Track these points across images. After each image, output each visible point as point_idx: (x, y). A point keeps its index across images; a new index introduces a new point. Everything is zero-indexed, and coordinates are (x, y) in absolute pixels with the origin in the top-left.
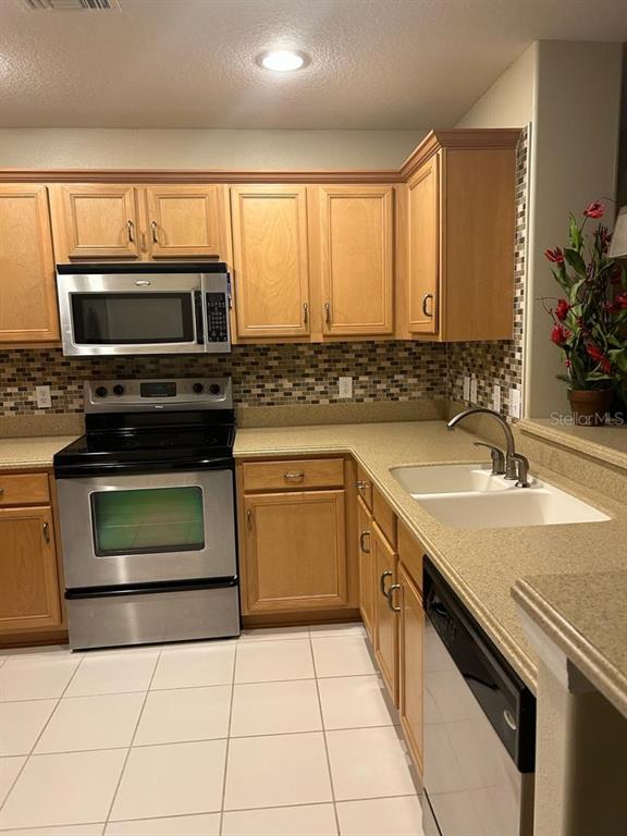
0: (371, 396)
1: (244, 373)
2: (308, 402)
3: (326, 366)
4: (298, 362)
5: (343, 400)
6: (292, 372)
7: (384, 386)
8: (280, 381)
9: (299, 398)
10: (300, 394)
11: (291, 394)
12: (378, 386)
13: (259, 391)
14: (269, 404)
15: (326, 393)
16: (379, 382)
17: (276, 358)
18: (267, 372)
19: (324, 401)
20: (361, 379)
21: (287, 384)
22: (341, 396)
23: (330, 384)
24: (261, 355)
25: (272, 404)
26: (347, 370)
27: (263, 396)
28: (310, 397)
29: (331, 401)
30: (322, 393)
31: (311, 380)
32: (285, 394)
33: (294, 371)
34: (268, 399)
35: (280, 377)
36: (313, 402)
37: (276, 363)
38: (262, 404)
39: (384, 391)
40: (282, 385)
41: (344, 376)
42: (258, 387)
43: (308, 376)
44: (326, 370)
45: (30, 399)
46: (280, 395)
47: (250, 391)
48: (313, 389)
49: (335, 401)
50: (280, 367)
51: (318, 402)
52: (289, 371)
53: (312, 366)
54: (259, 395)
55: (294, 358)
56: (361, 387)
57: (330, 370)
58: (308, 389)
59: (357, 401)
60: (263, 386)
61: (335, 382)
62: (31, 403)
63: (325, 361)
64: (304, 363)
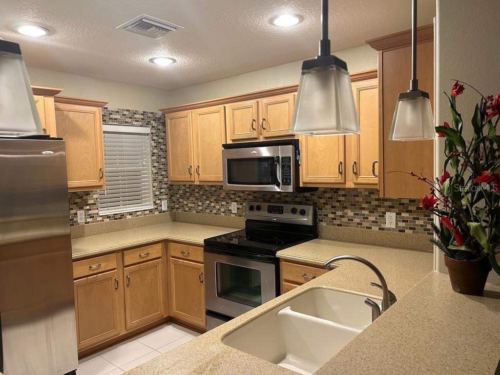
0: (410, 228)
1: (324, 203)
2: (364, 227)
3: (377, 203)
4: (357, 199)
5: (389, 229)
6: (353, 205)
7: (421, 222)
8: (346, 211)
9: (358, 224)
10: (358, 221)
11: (352, 220)
12: (417, 222)
13: (333, 216)
14: (339, 225)
15: (377, 222)
16: (418, 219)
17: (343, 195)
18: (338, 204)
19: (375, 228)
20: (403, 215)
21: (350, 213)
22: (387, 226)
23: (380, 216)
24: (334, 192)
25: (340, 225)
26: (393, 207)
27: (335, 219)
28: (365, 224)
29: (380, 229)
30: (373, 222)
31: (366, 212)
32: (349, 220)
33: (355, 205)
34: (338, 222)
35: (346, 208)
36: (367, 228)
37: (343, 199)
38: (333, 224)
39: (422, 226)
40: (347, 214)
41: (390, 211)
42: (332, 213)
43: (364, 209)
44: (376, 206)
45: (230, 208)
46: (345, 220)
47: (327, 215)
48: (367, 218)
49: (383, 229)
50: (345, 202)
51: (371, 228)
52: (352, 205)
53: (367, 203)
54: (333, 219)
55: (355, 196)
56: (403, 221)
57: (380, 206)
58: (364, 218)
59: (400, 231)
60: (335, 213)
61: (383, 215)
62: (230, 210)
63: (376, 200)
64: (361, 200)
